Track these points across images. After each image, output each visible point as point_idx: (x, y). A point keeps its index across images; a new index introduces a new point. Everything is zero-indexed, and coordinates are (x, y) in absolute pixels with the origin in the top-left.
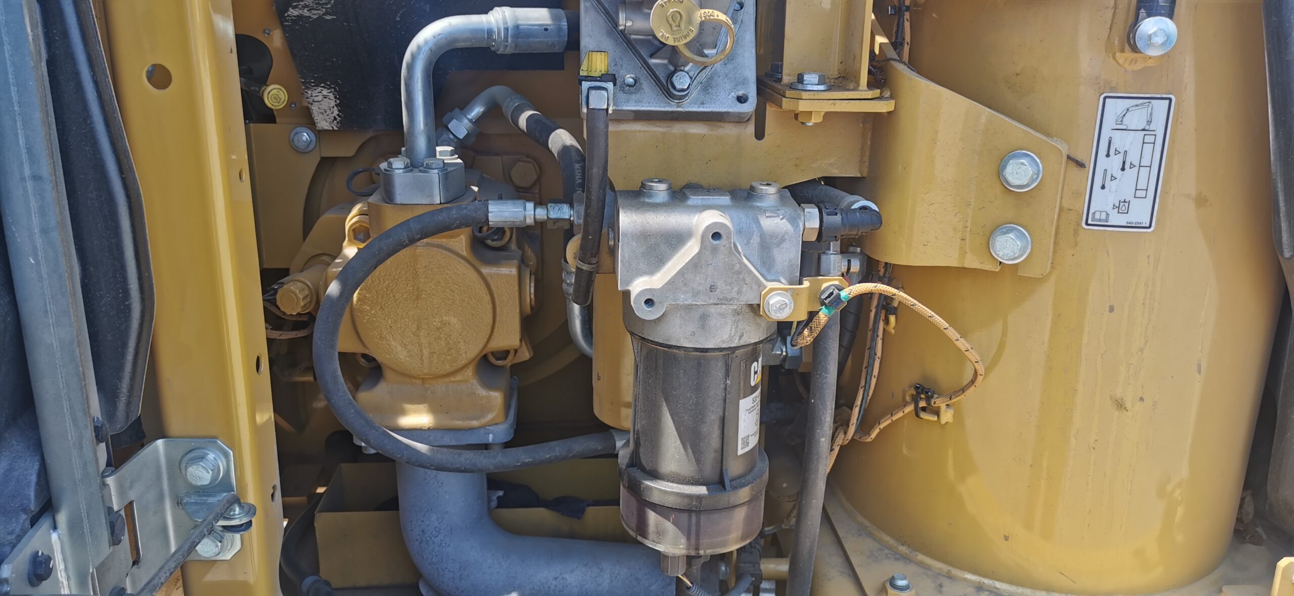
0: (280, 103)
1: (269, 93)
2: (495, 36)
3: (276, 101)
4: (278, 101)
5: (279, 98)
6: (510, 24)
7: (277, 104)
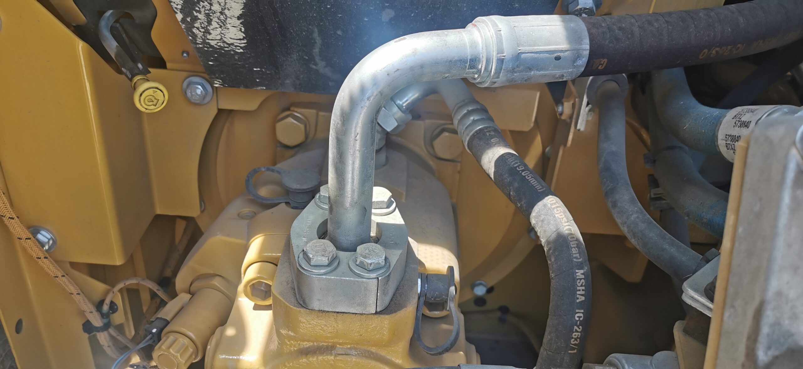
0: (157, 106)
1: (141, 95)
2: (482, 66)
3: (151, 103)
4: (154, 103)
5: (155, 99)
6: (508, 53)
7: (153, 107)
